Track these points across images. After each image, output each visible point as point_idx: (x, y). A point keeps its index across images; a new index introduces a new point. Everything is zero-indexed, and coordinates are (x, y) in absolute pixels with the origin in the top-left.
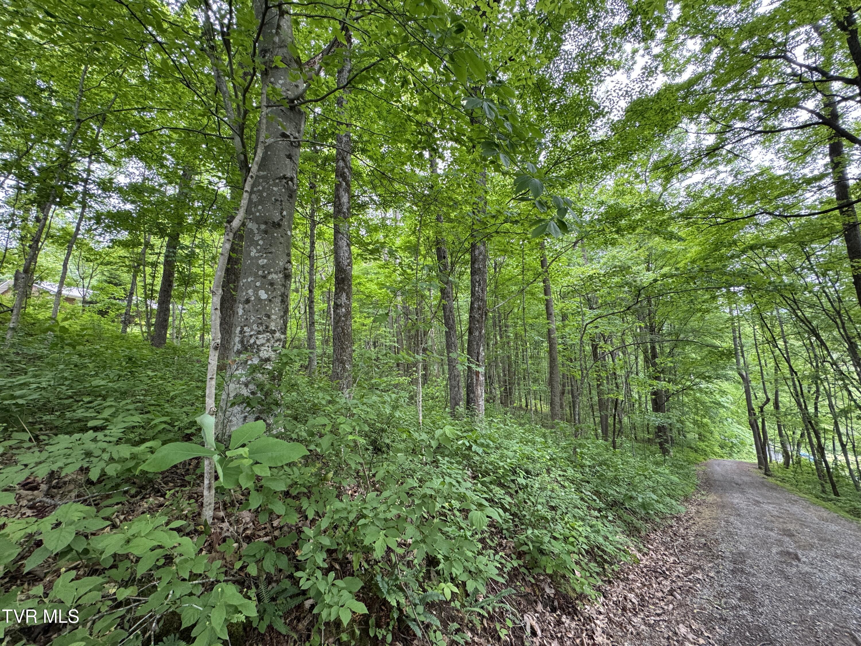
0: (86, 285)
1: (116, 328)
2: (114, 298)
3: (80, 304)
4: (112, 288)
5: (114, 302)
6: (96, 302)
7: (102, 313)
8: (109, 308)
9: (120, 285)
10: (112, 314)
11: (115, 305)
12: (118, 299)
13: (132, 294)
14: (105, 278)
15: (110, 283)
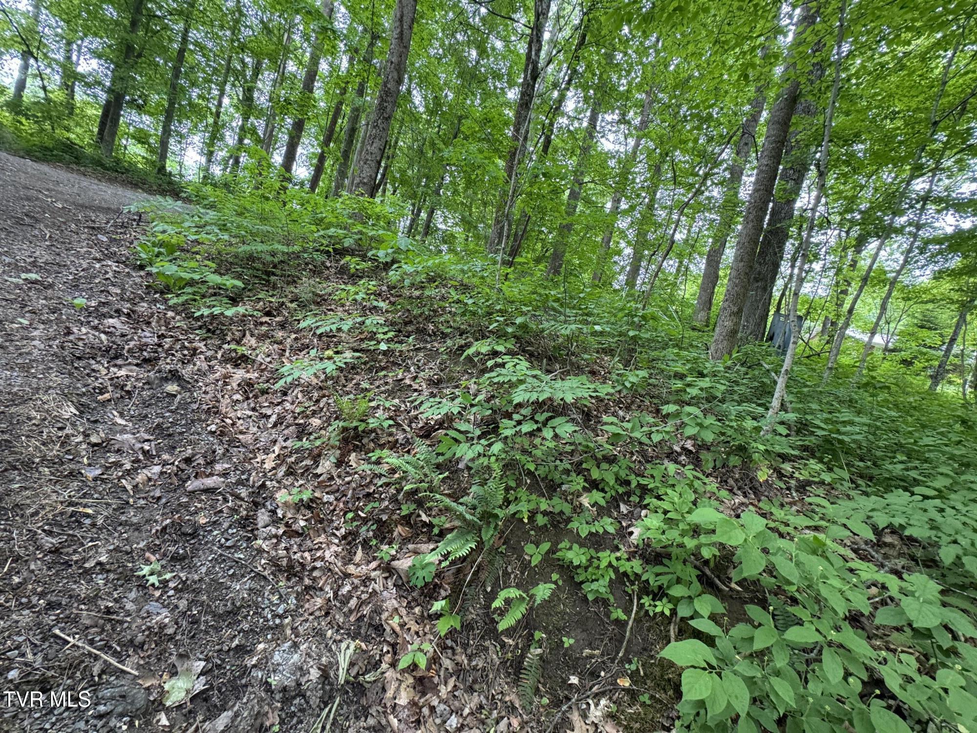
0: (892, 330)
1: (922, 382)
2: (925, 346)
3: (880, 352)
4: (924, 333)
5: (925, 350)
6: (900, 350)
7: (907, 363)
8: (916, 357)
9: (936, 329)
10: (918, 365)
11: (925, 354)
12: (930, 347)
13: (953, 340)
14: (916, 321)
15: (922, 327)
